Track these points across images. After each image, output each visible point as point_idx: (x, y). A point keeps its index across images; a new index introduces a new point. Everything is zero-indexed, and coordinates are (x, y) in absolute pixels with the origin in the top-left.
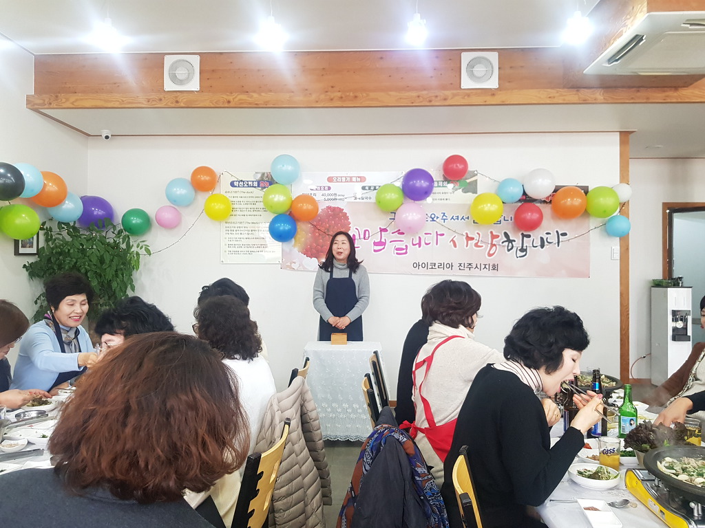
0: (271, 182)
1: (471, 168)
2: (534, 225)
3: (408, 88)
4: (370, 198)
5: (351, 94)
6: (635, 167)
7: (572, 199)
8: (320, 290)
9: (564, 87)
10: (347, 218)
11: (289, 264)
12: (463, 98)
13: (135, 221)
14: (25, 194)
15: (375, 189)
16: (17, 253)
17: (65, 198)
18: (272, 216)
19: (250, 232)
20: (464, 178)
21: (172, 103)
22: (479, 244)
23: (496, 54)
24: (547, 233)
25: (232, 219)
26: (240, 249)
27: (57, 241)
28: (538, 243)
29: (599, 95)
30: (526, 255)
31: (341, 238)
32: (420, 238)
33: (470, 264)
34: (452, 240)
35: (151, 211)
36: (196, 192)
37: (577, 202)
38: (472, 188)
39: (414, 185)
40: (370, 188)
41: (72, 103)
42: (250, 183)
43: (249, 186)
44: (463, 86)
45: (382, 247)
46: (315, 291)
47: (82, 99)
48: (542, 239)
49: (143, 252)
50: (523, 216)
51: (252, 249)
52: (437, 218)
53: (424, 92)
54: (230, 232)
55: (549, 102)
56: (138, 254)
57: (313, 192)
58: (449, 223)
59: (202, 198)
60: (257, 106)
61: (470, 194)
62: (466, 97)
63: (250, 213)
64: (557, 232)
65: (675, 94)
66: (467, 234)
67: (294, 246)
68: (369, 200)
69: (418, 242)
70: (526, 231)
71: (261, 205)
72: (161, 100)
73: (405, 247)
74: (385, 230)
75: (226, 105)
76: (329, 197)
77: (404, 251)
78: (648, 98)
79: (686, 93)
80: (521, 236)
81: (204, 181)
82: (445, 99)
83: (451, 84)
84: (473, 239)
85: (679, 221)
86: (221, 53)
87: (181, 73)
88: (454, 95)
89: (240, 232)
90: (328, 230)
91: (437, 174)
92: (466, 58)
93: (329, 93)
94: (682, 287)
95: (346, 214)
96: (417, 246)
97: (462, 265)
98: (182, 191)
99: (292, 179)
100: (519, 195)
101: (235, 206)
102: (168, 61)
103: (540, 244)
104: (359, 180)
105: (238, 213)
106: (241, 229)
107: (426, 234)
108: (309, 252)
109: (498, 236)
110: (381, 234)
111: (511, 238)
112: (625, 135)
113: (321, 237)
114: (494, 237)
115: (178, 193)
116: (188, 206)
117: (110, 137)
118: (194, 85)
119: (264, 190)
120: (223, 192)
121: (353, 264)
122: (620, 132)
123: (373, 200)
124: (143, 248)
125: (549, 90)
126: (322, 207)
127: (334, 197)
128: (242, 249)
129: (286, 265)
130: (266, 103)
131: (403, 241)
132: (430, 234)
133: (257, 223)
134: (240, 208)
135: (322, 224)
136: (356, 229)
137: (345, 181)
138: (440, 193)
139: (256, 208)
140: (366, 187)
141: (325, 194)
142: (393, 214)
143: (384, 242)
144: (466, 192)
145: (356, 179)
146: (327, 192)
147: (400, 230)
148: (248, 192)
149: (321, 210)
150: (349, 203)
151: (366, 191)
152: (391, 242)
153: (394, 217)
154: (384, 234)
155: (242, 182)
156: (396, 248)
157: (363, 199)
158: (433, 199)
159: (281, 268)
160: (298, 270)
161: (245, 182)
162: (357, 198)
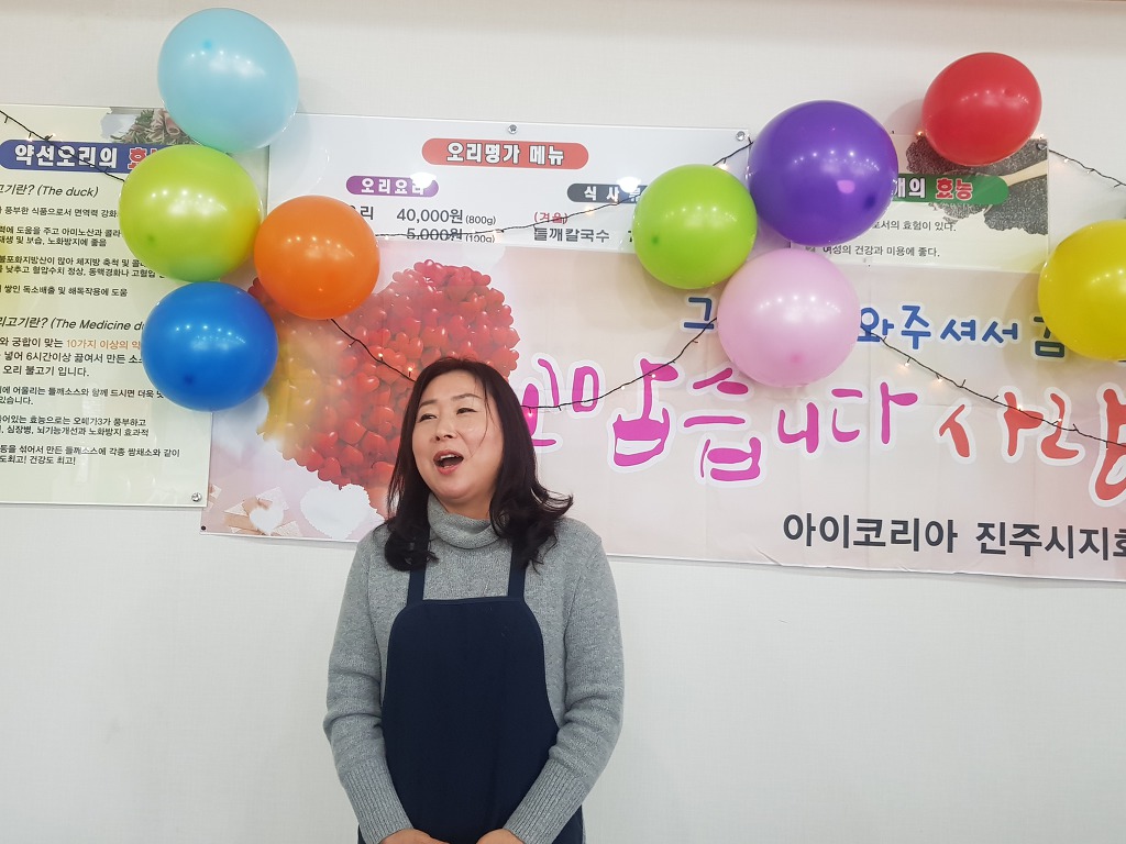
4: (604, 236)
10: (504, 316)
11: (238, 510)
15: (625, 198)
19: (72, 365)
20: (994, 166)
22: (1062, 443)
32: (813, 411)
33: (1028, 529)
34: (952, 425)
38: (1026, 210)
40: (602, 192)
42: (87, 153)
43: (78, 165)
45: (650, 445)
51: (75, 441)
52: (887, 326)
57: (357, 201)
58: (935, 349)
61: (1017, 234)
63: (76, 281)
66: (1010, 397)
67: (267, 430)
68: (599, 245)
69: (803, 426)
71: (123, 249)
73: (748, 450)
74: (666, 372)
77: (746, 465)
84: (1034, 419)
89: (24, 363)
95: (500, 297)
96: (804, 441)
97: (995, 532)
101: (13, 250)
104: (556, 156)
105: (21, 279)
106: (33, 349)
107: (839, 393)
108: (334, 460)
110: (648, 389)
114: (1121, 413)
123: (616, 244)
126: (397, 262)
127: (449, 226)
128: (33, 439)
129: (227, 513)
131: (742, 421)
132: (858, 394)
133: (104, 325)
134: (34, 260)
135: (394, 337)
136: (543, 363)
137: (497, 159)
138: (896, 225)
139: (107, 262)
140: (589, 188)
141: (411, 213)
142: (703, 305)
143: (662, 421)
144: (999, 226)
145: (547, 154)
146: (418, 204)
147: (728, 372)
148: (72, 192)
149: (396, 276)
150: (513, 253)
151: (588, 206)
152: (689, 423)
153: (707, 318)
154: (660, 389)
155: (51, 149)
156: (709, 449)
157: (575, 239)
158: (869, 250)
159: (203, 528)
160: (276, 539)
161: (64, 148)
162: (549, 232)
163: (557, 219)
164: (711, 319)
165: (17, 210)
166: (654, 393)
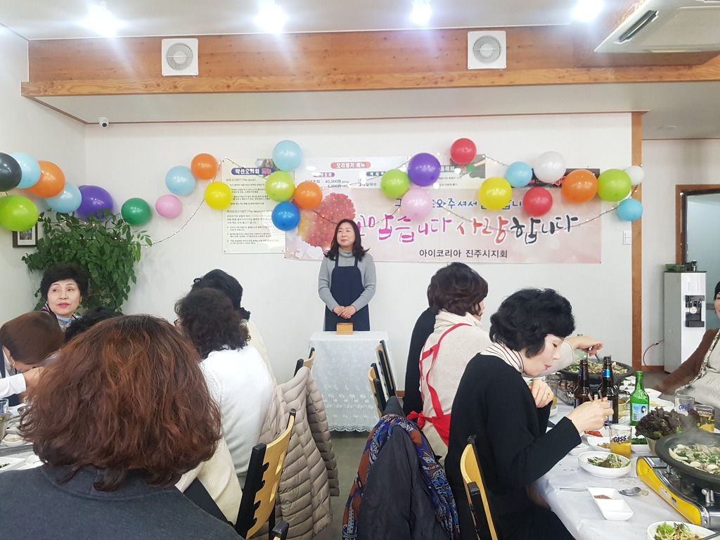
0: (274, 169)
1: (479, 152)
2: (543, 210)
3: (412, 70)
4: (375, 184)
5: (355, 77)
6: (648, 149)
7: (583, 183)
8: (326, 279)
9: (575, 66)
10: (352, 205)
11: (293, 253)
12: (470, 79)
13: (135, 210)
14: (22, 185)
15: (380, 175)
16: (15, 245)
17: (62, 188)
18: (275, 204)
19: (253, 221)
20: (472, 162)
21: (171, 88)
22: (487, 230)
23: (503, 33)
24: (557, 218)
25: (233, 208)
26: (242, 239)
27: (56, 232)
28: (547, 228)
29: (610, 74)
30: (535, 240)
31: (345, 226)
32: (426, 225)
33: (478, 251)
34: (460, 227)
35: (151, 200)
36: (196, 180)
37: (588, 185)
38: (480, 172)
39: (420, 169)
40: (374, 174)
41: (68, 90)
42: (251, 170)
43: (250, 173)
44: (470, 66)
45: (388, 235)
46: (320, 280)
47: (77, 86)
48: (552, 224)
49: (143, 242)
50: (532, 201)
51: (255, 239)
52: (444, 203)
53: (430, 74)
54: (232, 221)
55: (559, 82)
56: (139, 245)
57: (316, 179)
58: (456, 208)
59: (203, 186)
60: (257, 91)
61: (478, 178)
62: (473, 78)
63: (252, 201)
64: (568, 216)
65: (689, 72)
66: (475, 220)
67: (298, 235)
68: (374, 187)
69: (424, 229)
70: (535, 215)
71: (263, 193)
72: (158, 85)
73: (411, 235)
74: (391, 217)
75: (226, 90)
76: (333, 184)
77: (411, 239)
78: (661, 77)
79: (701, 71)
80: (530, 222)
81: (204, 169)
82: (451, 81)
83: (458, 64)
84: (480, 225)
85: (693, 204)
86: (220, 36)
87: (179, 57)
88: (461, 76)
89: (242, 221)
90: (333, 219)
91: (443, 158)
92: (472, 37)
93: (331, 76)
94: (696, 272)
95: (351, 201)
96: (424, 232)
97: (470, 252)
98: (182, 180)
99: (294, 165)
100: (528, 179)
101: (237, 194)
102: (166, 45)
103: (549, 229)
104: (363, 165)
105: (239, 201)
106: (244, 218)
107: (432, 220)
108: (314, 241)
109: (506, 222)
110: (386, 221)
111: (520, 224)
112: (637, 116)
113: (325, 225)
114: (503, 222)
115: (178, 181)
116: (189, 194)
117: (108, 124)
118: (193, 70)
119: (266, 177)
120: (224, 180)
121: (358, 252)
122: (632, 112)
123: (378, 186)
124: (144, 239)
125: (558, 70)
126: (326, 193)
127: (338, 184)
128: (246, 238)
129: (291, 254)
130: (267, 86)
131: (409, 228)
132: (437, 220)
133: (259, 211)
134: (242, 197)
135: (326, 212)
136: (361, 216)
137: (349, 167)
138: (444, 178)
139: (259, 196)
140: (371, 173)
141: (329, 181)
143: (390, 229)
144: (473, 177)
145: (361, 165)
146: (331, 179)
147: (406, 217)
148: (249, 180)
149: (326, 197)
150: (353, 190)
151: (370, 177)
152: (397, 229)
153: (400, 203)
154: (390, 221)
155: (244, 170)
156: (402, 235)
157: (369, 185)
158: (440, 185)
159: (285, 258)
160: (302, 260)
161: (247, 169)
165: (237, 185)
166: (388, 222)
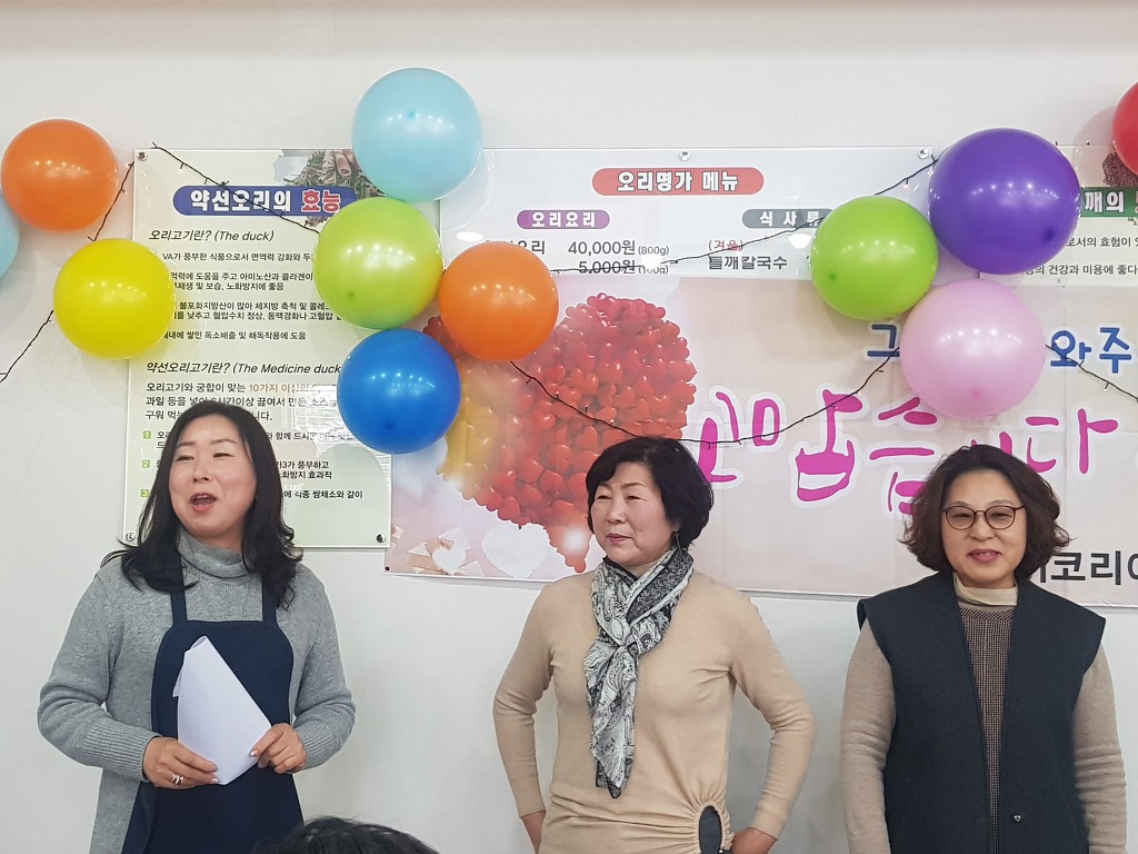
0: (351, 189)
10: (680, 349)
11: (420, 550)
15: (802, 223)
18: (353, 339)
25: (177, 352)
32: (1005, 440)
36: (23, 235)
40: (779, 215)
42: (261, 196)
43: (253, 209)
45: (836, 479)
52: (1084, 350)
54: (167, 407)
57: (530, 236)
59: (49, 263)
63: (256, 326)
67: (447, 470)
68: (776, 272)
71: (303, 292)
74: (849, 403)
81: (58, 184)
90: (597, 405)
95: (676, 329)
101: (194, 296)
104: (732, 182)
105: (203, 325)
106: (217, 394)
107: (1033, 421)
108: (514, 499)
110: (831, 421)
113: (563, 431)
119: (319, 227)
120: (141, 235)
123: (795, 272)
126: (573, 296)
127: (621, 258)
129: (410, 554)
131: (932, 453)
132: (1055, 422)
133: (284, 369)
134: (214, 305)
135: (568, 374)
136: (721, 396)
137: (669, 188)
138: (1093, 242)
139: (285, 306)
140: (765, 213)
141: (583, 246)
142: (887, 333)
143: (846, 454)
145: (721, 180)
146: (590, 236)
147: (916, 401)
148: (248, 236)
149: (569, 311)
150: (688, 283)
151: (761, 233)
152: (875, 455)
153: (892, 346)
154: (844, 421)
155: (226, 194)
156: (897, 482)
157: (751, 266)
158: (1064, 270)
159: (387, 569)
160: (459, 579)
161: (238, 192)
162: (724, 261)
163: (733, 247)
164: (896, 347)
165: (195, 256)
166: (838, 425)
